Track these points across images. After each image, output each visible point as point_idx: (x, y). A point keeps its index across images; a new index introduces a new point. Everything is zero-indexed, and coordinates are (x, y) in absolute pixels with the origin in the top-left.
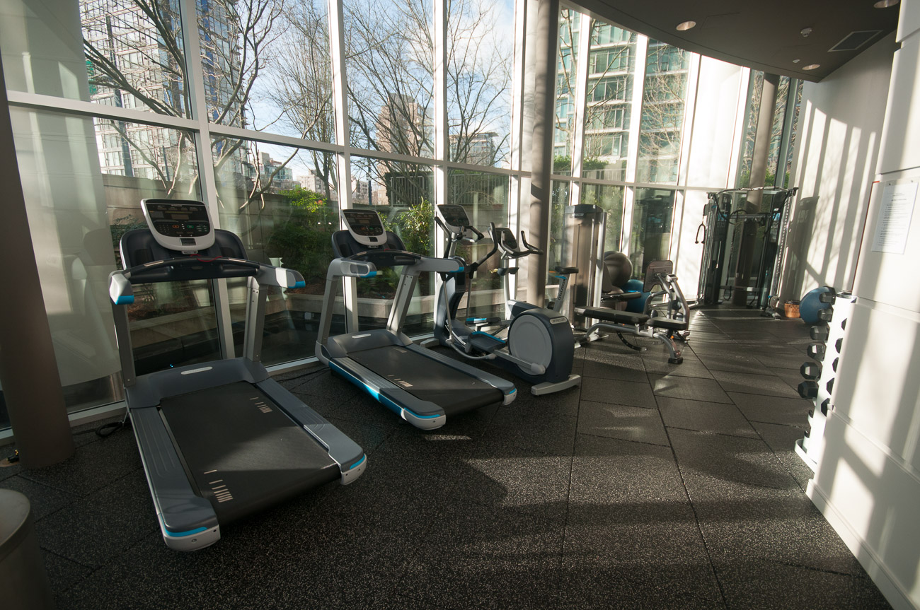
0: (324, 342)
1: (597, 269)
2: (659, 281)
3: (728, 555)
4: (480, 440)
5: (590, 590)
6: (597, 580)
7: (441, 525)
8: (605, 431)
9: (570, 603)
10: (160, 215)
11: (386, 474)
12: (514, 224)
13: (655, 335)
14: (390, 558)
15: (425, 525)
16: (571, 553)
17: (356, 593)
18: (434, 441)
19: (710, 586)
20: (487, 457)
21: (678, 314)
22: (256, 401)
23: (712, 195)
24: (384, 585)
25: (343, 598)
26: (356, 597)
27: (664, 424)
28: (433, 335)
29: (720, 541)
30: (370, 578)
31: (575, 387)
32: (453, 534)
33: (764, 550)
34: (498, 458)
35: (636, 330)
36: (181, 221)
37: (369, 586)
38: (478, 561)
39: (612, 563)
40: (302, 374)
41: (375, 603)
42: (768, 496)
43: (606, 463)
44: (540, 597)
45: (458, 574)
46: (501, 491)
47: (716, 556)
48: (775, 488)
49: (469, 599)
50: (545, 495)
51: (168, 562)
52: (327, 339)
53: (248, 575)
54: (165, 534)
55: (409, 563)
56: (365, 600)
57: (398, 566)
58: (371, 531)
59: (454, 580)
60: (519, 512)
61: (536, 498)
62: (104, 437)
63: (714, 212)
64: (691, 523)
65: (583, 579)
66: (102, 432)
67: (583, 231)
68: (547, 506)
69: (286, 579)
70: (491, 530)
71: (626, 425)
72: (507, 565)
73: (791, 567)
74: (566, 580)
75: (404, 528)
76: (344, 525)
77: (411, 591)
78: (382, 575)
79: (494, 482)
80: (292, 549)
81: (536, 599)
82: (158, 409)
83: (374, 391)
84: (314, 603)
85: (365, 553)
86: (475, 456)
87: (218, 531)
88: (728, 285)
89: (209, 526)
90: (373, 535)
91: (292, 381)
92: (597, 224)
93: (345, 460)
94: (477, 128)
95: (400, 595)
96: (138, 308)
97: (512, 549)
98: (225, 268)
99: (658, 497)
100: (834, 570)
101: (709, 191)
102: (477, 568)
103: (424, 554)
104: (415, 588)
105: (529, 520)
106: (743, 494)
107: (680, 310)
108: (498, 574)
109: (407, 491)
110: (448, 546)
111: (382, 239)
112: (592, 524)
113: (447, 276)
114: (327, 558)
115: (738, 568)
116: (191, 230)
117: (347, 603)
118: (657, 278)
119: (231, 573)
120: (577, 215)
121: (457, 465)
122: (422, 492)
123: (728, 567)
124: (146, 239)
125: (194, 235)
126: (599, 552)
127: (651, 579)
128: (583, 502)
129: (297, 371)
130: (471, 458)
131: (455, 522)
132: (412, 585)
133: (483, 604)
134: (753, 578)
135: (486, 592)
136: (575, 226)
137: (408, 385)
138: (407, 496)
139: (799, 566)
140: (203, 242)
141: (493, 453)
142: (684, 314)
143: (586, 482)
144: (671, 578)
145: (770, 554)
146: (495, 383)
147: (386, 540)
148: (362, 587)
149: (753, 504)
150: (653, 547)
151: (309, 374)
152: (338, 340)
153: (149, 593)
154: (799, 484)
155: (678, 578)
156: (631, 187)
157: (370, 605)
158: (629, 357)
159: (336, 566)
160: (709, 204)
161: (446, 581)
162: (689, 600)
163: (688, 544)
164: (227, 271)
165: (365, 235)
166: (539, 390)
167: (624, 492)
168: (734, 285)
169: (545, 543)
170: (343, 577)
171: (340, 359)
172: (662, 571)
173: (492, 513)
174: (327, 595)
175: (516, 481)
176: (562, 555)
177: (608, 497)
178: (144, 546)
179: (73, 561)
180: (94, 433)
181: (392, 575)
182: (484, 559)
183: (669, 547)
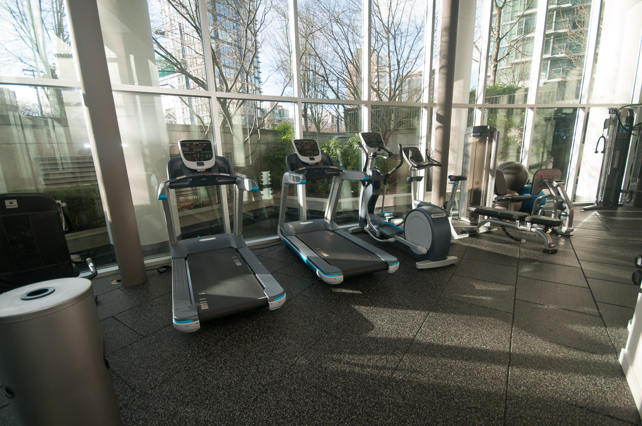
0: (282, 226)
1: (490, 176)
2: (546, 185)
3: (523, 391)
4: (368, 295)
5: (407, 393)
6: (414, 388)
7: (325, 341)
8: (463, 298)
9: (390, 397)
10: (187, 149)
11: (301, 309)
12: (424, 144)
13: (533, 230)
14: (289, 354)
15: (315, 339)
16: (402, 370)
17: (265, 368)
18: (337, 292)
19: (497, 407)
20: (368, 305)
21: (563, 213)
22: (234, 259)
23: (613, 111)
24: (281, 367)
25: (258, 370)
26: (264, 371)
27: (515, 297)
28: (358, 224)
29: (522, 381)
30: (275, 362)
31: (452, 265)
32: (330, 347)
33: (556, 393)
34: (375, 307)
35: (517, 225)
36: (198, 152)
37: (273, 366)
38: (340, 364)
39: (429, 380)
40: (270, 245)
41: (273, 375)
42: (581, 358)
43: (453, 319)
44: (371, 390)
45: (325, 369)
46: (370, 326)
47: (513, 390)
48: (592, 353)
49: (327, 383)
50: (399, 333)
51: (178, 338)
52: (283, 224)
53: (213, 350)
54: (174, 321)
55: (298, 358)
56: (268, 373)
57: (291, 359)
58: (283, 338)
59: (322, 371)
60: (377, 341)
61: (392, 334)
62: (161, 273)
63: (615, 125)
64: (504, 365)
65: (404, 385)
66: (161, 270)
67: (480, 147)
68: (398, 340)
69: (231, 355)
70: (354, 349)
71: (482, 295)
72: (357, 369)
73: (574, 407)
74: (392, 384)
75: (302, 339)
76: (269, 333)
77: (295, 373)
78: (281, 362)
79: (367, 321)
80: (238, 341)
81: (368, 391)
82: (186, 259)
83: (305, 258)
84: (242, 369)
85: (276, 349)
86: (360, 304)
87: (199, 323)
88: (629, 189)
89: (194, 320)
90: (283, 341)
91: (262, 249)
92: (491, 142)
93: (272, 295)
94: (410, 70)
95: (289, 374)
96: (190, 203)
97: (364, 361)
98: (219, 179)
99: (485, 345)
100: (612, 415)
101: (610, 107)
102: (338, 368)
103: (309, 355)
104: (298, 372)
105: (381, 346)
106: (559, 353)
107: (565, 211)
108: (350, 373)
109: (310, 320)
110: (324, 353)
111: (318, 159)
112: (425, 355)
113: (366, 183)
114: (254, 348)
115: (527, 400)
116: (202, 157)
117: (258, 372)
118: (545, 183)
119: (205, 348)
120: (475, 134)
121: (347, 308)
122: (319, 321)
123: (519, 398)
124: (180, 163)
125: (204, 161)
126: (423, 372)
127: (453, 394)
128: (424, 341)
129: (267, 244)
130: (357, 305)
131: (334, 341)
132: (296, 370)
133: (334, 387)
134: (536, 408)
135: (339, 381)
136: (473, 143)
137: (325, 255)
138: (310, 322)
139: (581, 407)
140: (209, 164)
141: (373, 304)
142: (568, 213)
143: (432, 329)
144: (469, 396)
145: (560, 395)
146: (384, 257)
147: (289, 344)
148: (269, 366)
149: (565, 361)
150: (465, 376)
151: (273, 246)
152: (291, 226)
153: (166, 351)
154: (616, 352)
155: (475, 397)
156: (532, 108)
157: (270, 376)
158: (509, 246)
159: (258, 353)
160: (610, 118)
161: (317, 371)
162: (476, 412)
163: (493, 378)
164: (219, 181)
165: (307, 156)
166: (421, 265)
167: (459, 339)
168: (635, 189)
169: (387, 361)
170: (260, 359)
171: (290, 237)
172: (464, 391)
173: (359, 339)
174: (249, 367)
175: (382, 322)
176: (395, 370)
177: (445, 340)
178: (168, 329)
179: (136, 332)
180: (156, 271)
181: (287, 363)
182: (344, 363)
183: (477, 378)
